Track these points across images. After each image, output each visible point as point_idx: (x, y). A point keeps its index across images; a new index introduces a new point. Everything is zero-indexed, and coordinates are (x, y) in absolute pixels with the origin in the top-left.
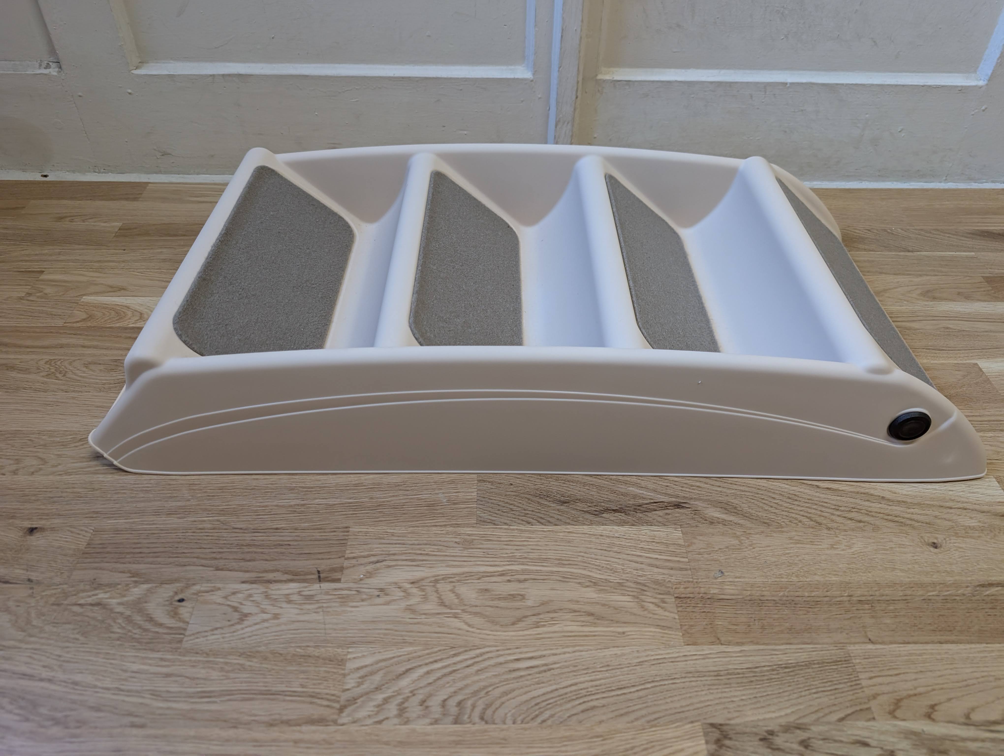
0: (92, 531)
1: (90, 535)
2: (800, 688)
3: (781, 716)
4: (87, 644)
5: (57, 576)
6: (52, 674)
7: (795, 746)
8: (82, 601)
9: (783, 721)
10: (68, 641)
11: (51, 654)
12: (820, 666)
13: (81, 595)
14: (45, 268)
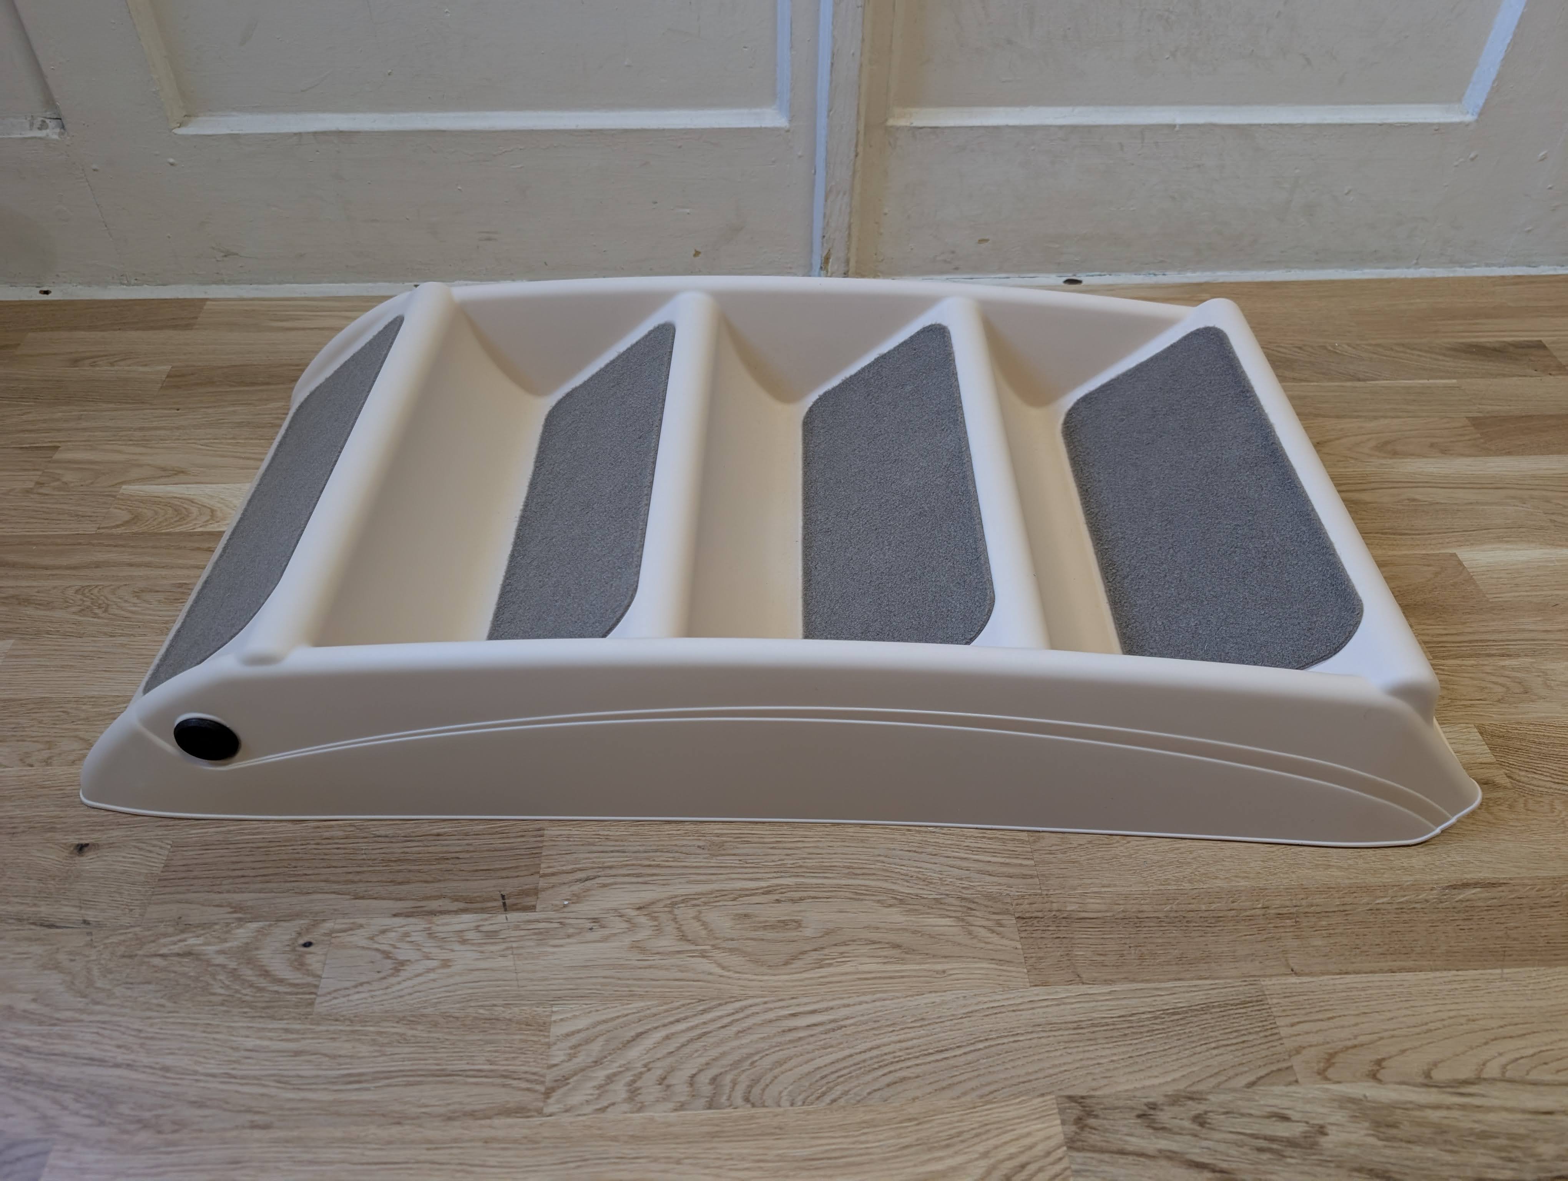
0: (169, 847)
1: (166, 852)
2: (1193, 1042)
3: (1167, 1083)
4: (177, 1012)
5: (125, 914)
6: (132, 1057)
7: (1187, 1124)
8: (164, 951)
9: (1170, 1090)
10: (149, 1009)
11: (128, 1028)
12: (1222, 1009)
13: (163, 941)
14: (60, 442)
